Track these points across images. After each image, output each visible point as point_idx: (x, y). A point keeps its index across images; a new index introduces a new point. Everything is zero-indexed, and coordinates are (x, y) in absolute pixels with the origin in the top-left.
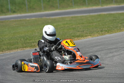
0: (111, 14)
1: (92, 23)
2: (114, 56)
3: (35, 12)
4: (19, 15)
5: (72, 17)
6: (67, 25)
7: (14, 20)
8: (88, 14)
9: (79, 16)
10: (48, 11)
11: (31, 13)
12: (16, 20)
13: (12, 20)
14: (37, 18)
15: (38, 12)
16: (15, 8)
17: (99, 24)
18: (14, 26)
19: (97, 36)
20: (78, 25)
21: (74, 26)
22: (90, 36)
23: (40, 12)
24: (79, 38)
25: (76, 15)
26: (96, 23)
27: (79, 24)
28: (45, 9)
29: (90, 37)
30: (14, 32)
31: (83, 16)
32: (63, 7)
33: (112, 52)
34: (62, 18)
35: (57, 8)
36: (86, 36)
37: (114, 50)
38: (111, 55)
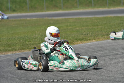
0: (119, 17)
1: (97, 25)
2: (119, 62)
3: (37, 12)
4: (19, 14)
5: (76, 19)
6: (70, 27)
7: (14, 19)
8: (94, 16)
9: (83, 18)
10: (51, 11)
11: (32, 12)
12: (16, 19)
13: (12, 19)
14: (38, 18)
15: (39, 12)
16: (16, 7)
17: (105, 27)
18: (13, 25)
19: (102, 40)
20: (82, 28)
21: (78, 28)
22: (95, 39)
23: (42, 11)
24: (82, 42)
25: (81, 17)
26: (101, 26)
27: (83, 26)
28: (48, 8)
29: (94, 41)
30: (12, 32)
31: (88, 18)
32: (67, 8)
33: (117, 58)
34: (65, 19)
35: (60, 8)
36: (90, 40)
37: (120, 56)
38: (116, 61)
